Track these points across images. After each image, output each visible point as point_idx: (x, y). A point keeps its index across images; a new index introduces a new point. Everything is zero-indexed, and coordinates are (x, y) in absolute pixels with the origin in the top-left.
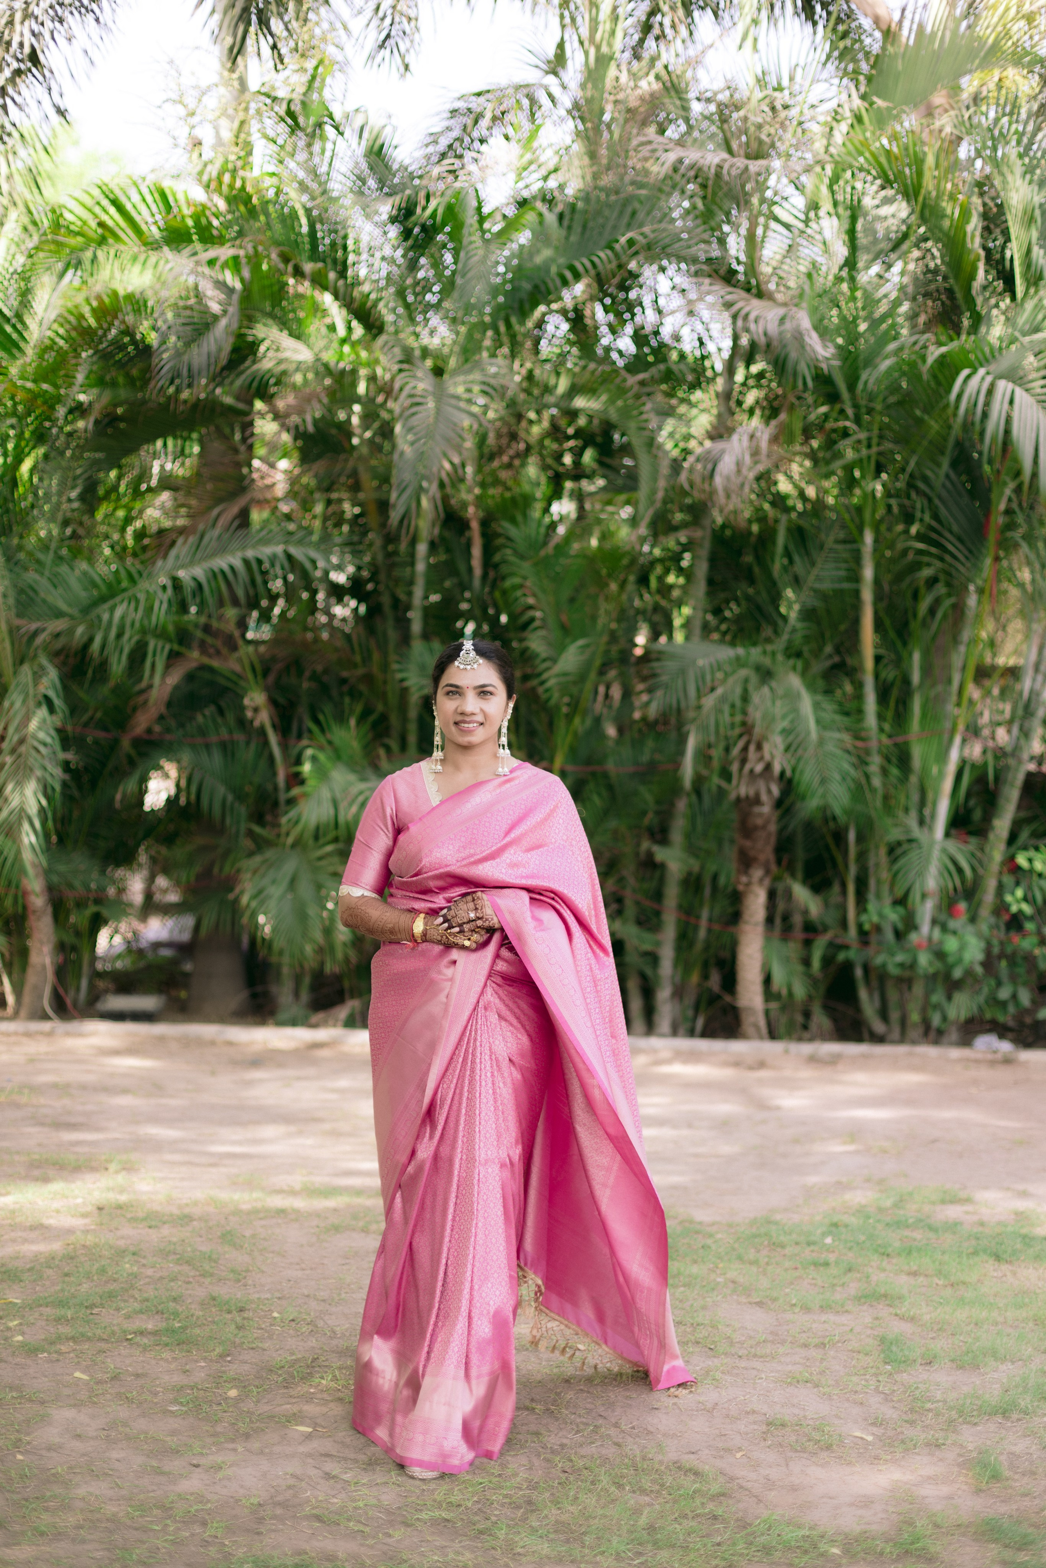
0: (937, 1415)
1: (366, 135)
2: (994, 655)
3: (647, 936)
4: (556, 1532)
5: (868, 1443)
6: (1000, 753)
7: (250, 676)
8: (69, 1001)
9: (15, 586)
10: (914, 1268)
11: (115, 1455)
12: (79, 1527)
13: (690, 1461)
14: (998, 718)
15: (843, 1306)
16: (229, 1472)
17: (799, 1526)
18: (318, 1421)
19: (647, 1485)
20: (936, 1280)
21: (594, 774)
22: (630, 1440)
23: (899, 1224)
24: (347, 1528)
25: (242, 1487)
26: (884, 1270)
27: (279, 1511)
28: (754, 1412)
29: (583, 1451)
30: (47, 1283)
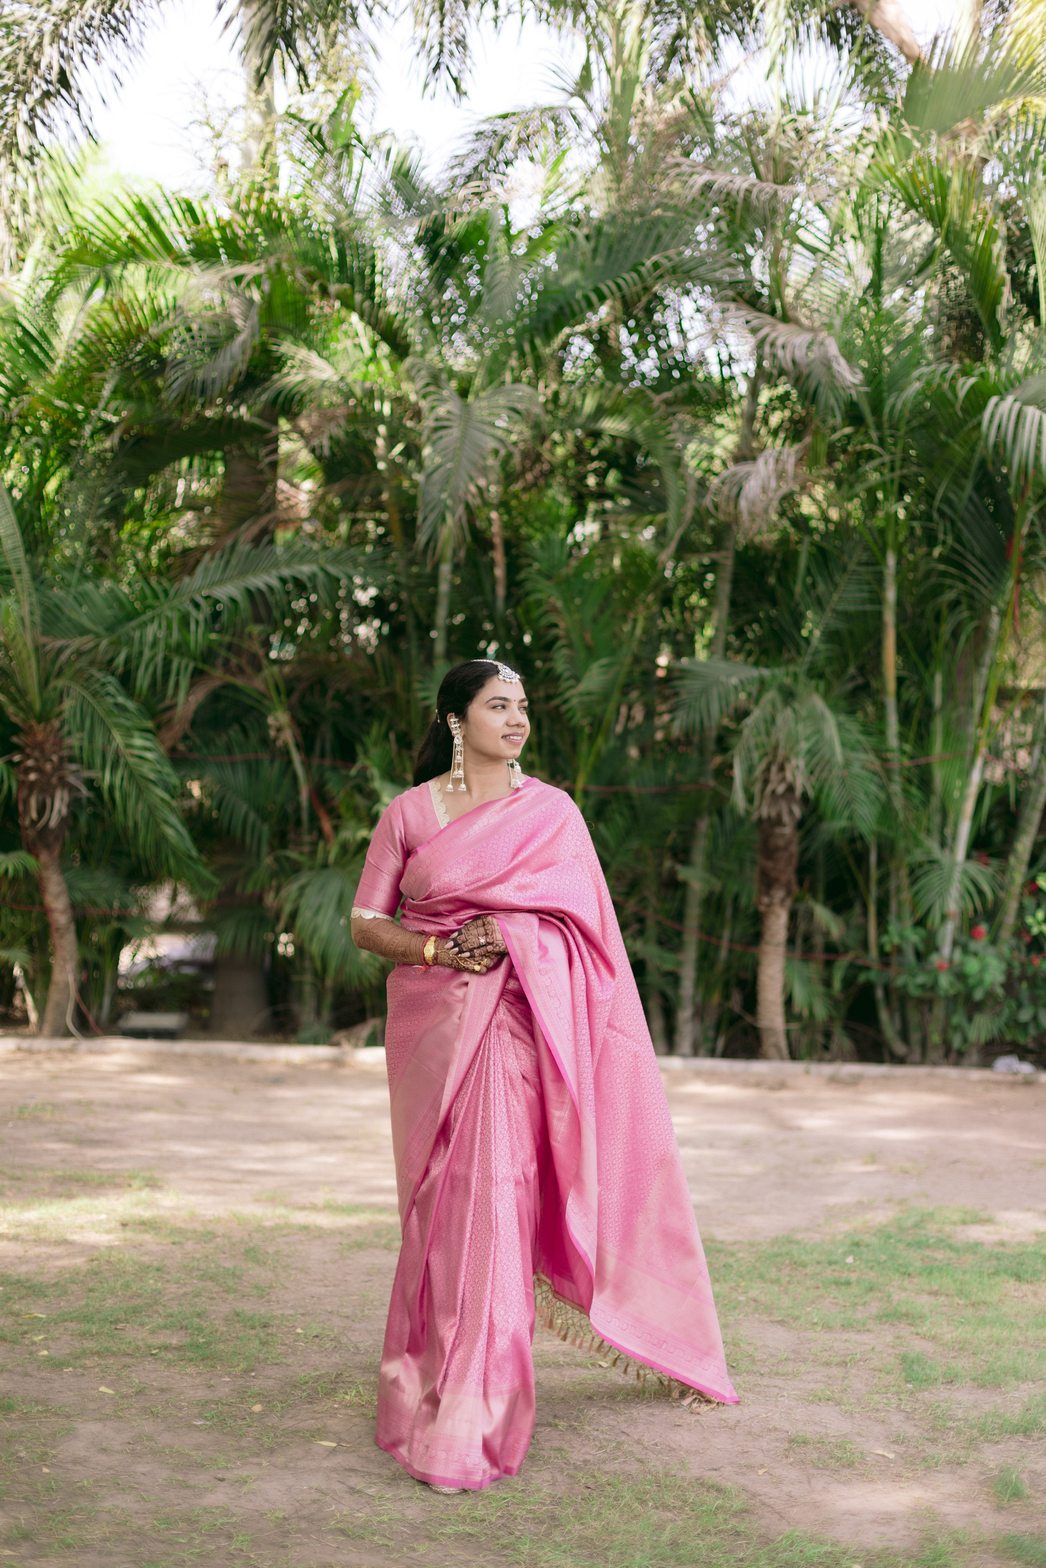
0: (959, 1433)
1: (393, 157)
2: (1016, 677)
3: (668, 956)
4: (579, 1547)
5: (890, 1461)
6: (1022, 776)
7: (274, 694)
8: (91, 1018)
9: (41, 604)
10: (935, 1287)
11: (140, 1468)
12: (105, 1540)
13: (712, 1477)
14: (1020, 740)
15: (864, 1325)
16: (254, 1486)
17: (822, 1543)
18: (343, 1436)
19: (670, 1501)
20: (957, 1300)
21: (616, 794)
22: (652, 1456)
23: (920, 1245)
24: (372, 1542)
25: (267, 1501)
26: (906, 1290)
27: (304, 1525)
28: (776, 1429)
29: (606, 1467)
30: (72, 1298)
